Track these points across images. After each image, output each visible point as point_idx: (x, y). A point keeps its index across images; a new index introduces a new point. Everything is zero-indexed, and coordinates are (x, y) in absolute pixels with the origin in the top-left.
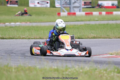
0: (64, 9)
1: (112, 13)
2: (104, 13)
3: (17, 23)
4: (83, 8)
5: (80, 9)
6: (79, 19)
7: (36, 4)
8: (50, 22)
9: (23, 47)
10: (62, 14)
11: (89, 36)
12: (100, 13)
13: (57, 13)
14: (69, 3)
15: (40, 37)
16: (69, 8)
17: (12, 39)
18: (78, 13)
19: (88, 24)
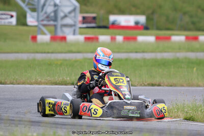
0: (44, 29)
1: (135, 39)
2: (120, 38)
4: (80, 28)
5: (74, 31)
6: (74, 49)
8: (17, 52)
10: (40, 38)
12: (113, 39)
14: (53, 18)
16: (52, 28)
18: (70, 38)
19: (89, 59)
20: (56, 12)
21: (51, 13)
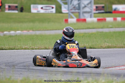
0: (72, 15)
2: (119, 19)
3: (18, 32)
4: (94, 13)
5: (91, 15)
6: (90, 26)
7: (40, 9)
8: (56, 30)
9: (26, 58)
10: (70, 20)
11: (102, 46)
12: (115, 19)
13: (64, 20)
14: (78, 8)
15: (45, 47)
16: (77, 14)
17: (12, 49)
18: (89, 19)
19: (100, 32)
20: (79, 4)
21: (76, 5)
